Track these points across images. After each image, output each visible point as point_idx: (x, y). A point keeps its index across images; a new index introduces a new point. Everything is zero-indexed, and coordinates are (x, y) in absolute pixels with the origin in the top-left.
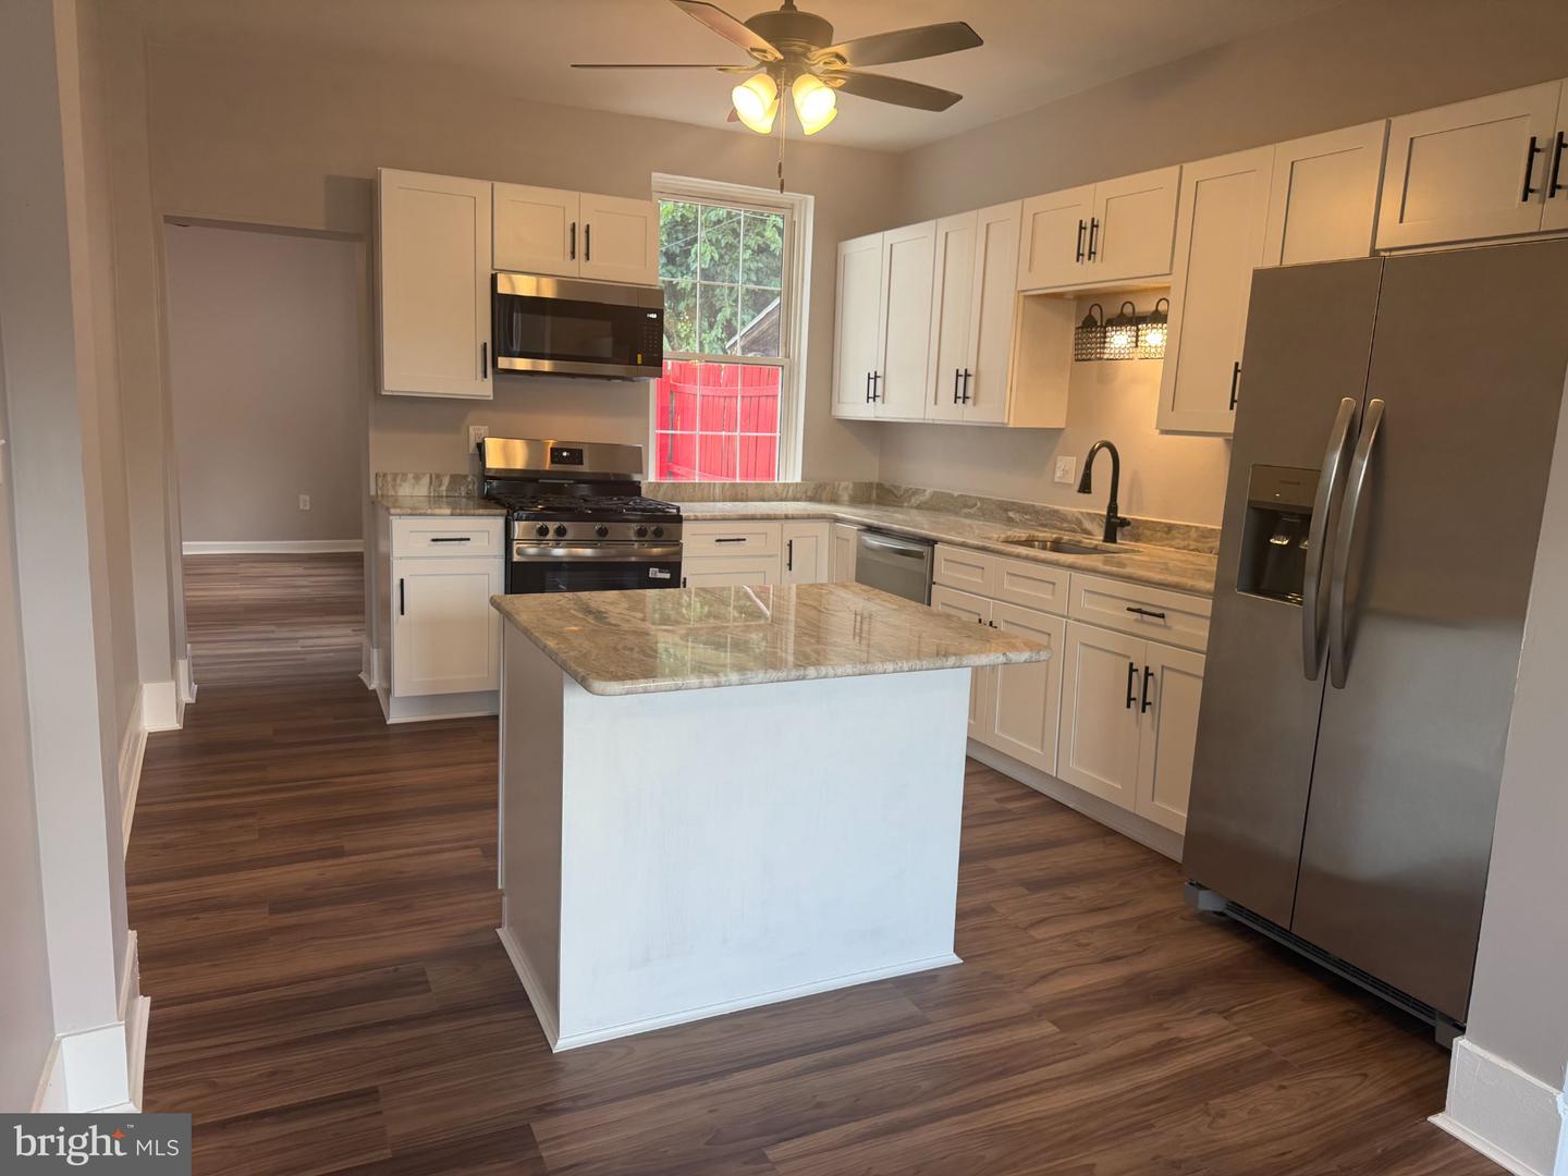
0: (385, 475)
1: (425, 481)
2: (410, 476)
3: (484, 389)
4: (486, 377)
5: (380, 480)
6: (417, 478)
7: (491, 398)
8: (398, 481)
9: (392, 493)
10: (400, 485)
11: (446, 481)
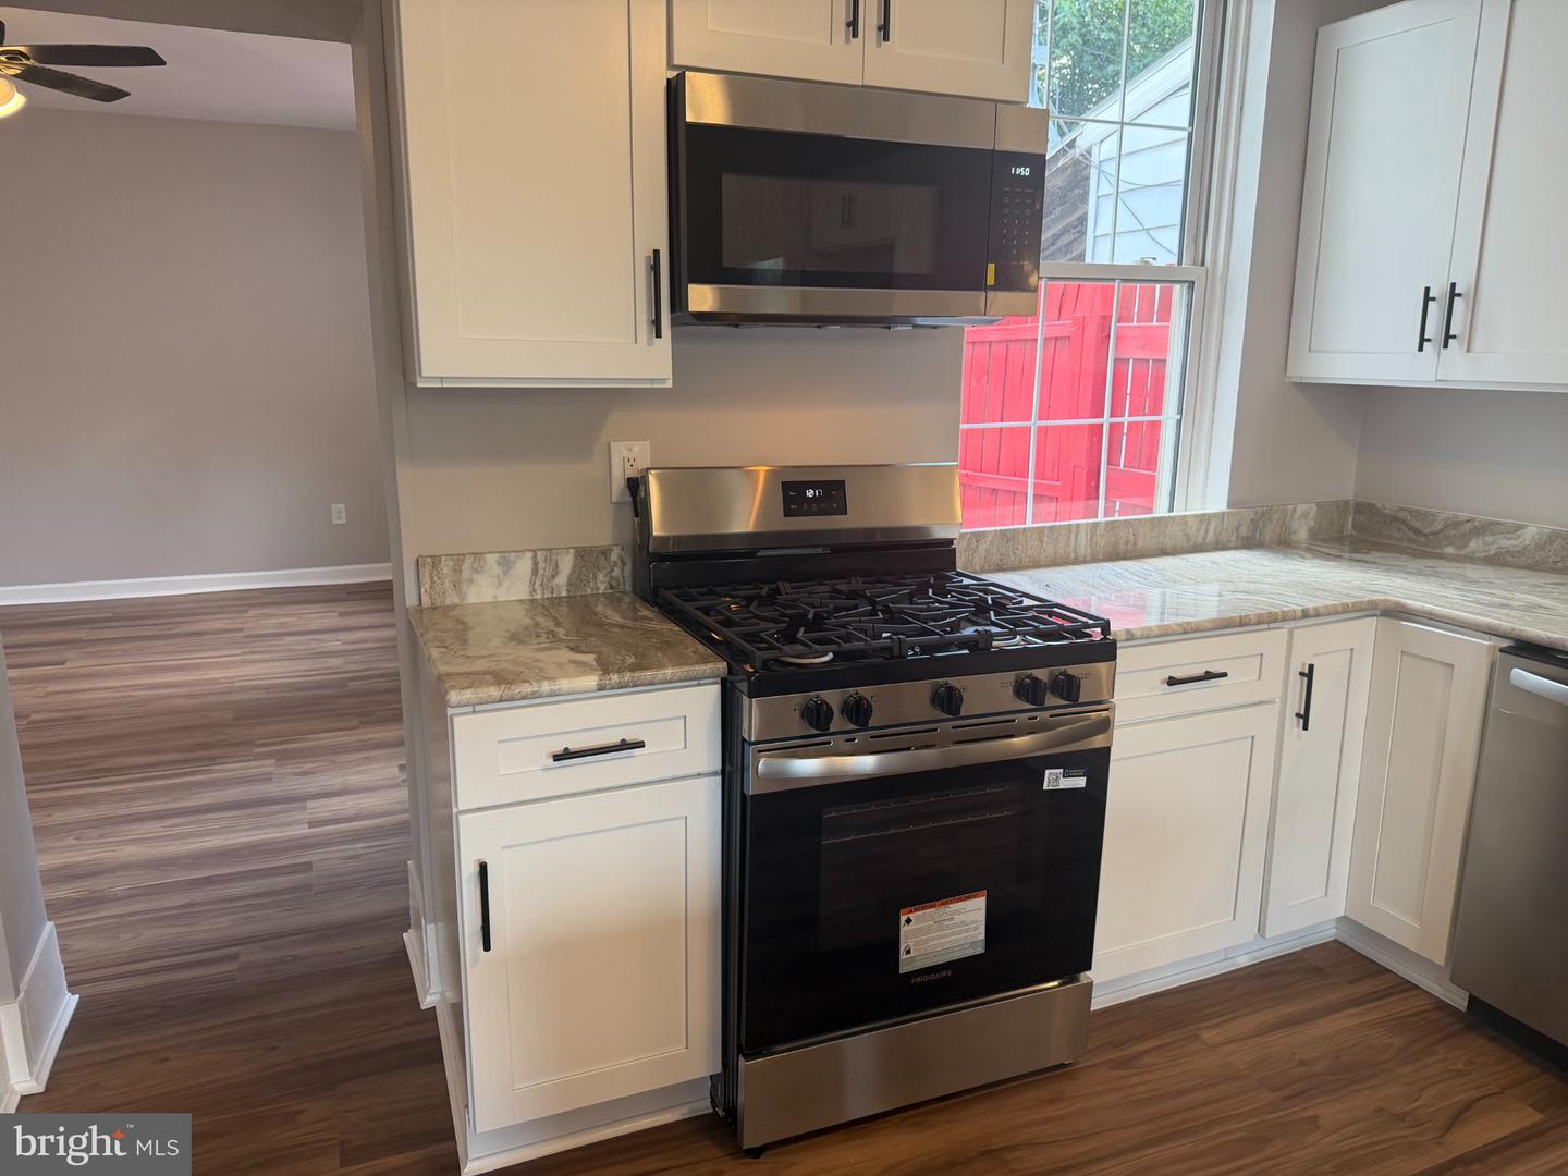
0: (436, 561)
1: (524, 566)
2: (491, 559)
3: (653, 361)
4: (658, 335)
5: (426, 573)
6: (506, 565)
7: (669, 384)
8: (466, 573)
9: (451, 599)
10: (471, 581)
11: (566, 563)
